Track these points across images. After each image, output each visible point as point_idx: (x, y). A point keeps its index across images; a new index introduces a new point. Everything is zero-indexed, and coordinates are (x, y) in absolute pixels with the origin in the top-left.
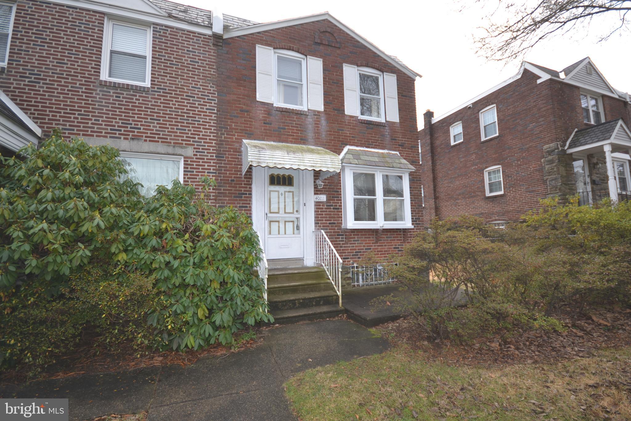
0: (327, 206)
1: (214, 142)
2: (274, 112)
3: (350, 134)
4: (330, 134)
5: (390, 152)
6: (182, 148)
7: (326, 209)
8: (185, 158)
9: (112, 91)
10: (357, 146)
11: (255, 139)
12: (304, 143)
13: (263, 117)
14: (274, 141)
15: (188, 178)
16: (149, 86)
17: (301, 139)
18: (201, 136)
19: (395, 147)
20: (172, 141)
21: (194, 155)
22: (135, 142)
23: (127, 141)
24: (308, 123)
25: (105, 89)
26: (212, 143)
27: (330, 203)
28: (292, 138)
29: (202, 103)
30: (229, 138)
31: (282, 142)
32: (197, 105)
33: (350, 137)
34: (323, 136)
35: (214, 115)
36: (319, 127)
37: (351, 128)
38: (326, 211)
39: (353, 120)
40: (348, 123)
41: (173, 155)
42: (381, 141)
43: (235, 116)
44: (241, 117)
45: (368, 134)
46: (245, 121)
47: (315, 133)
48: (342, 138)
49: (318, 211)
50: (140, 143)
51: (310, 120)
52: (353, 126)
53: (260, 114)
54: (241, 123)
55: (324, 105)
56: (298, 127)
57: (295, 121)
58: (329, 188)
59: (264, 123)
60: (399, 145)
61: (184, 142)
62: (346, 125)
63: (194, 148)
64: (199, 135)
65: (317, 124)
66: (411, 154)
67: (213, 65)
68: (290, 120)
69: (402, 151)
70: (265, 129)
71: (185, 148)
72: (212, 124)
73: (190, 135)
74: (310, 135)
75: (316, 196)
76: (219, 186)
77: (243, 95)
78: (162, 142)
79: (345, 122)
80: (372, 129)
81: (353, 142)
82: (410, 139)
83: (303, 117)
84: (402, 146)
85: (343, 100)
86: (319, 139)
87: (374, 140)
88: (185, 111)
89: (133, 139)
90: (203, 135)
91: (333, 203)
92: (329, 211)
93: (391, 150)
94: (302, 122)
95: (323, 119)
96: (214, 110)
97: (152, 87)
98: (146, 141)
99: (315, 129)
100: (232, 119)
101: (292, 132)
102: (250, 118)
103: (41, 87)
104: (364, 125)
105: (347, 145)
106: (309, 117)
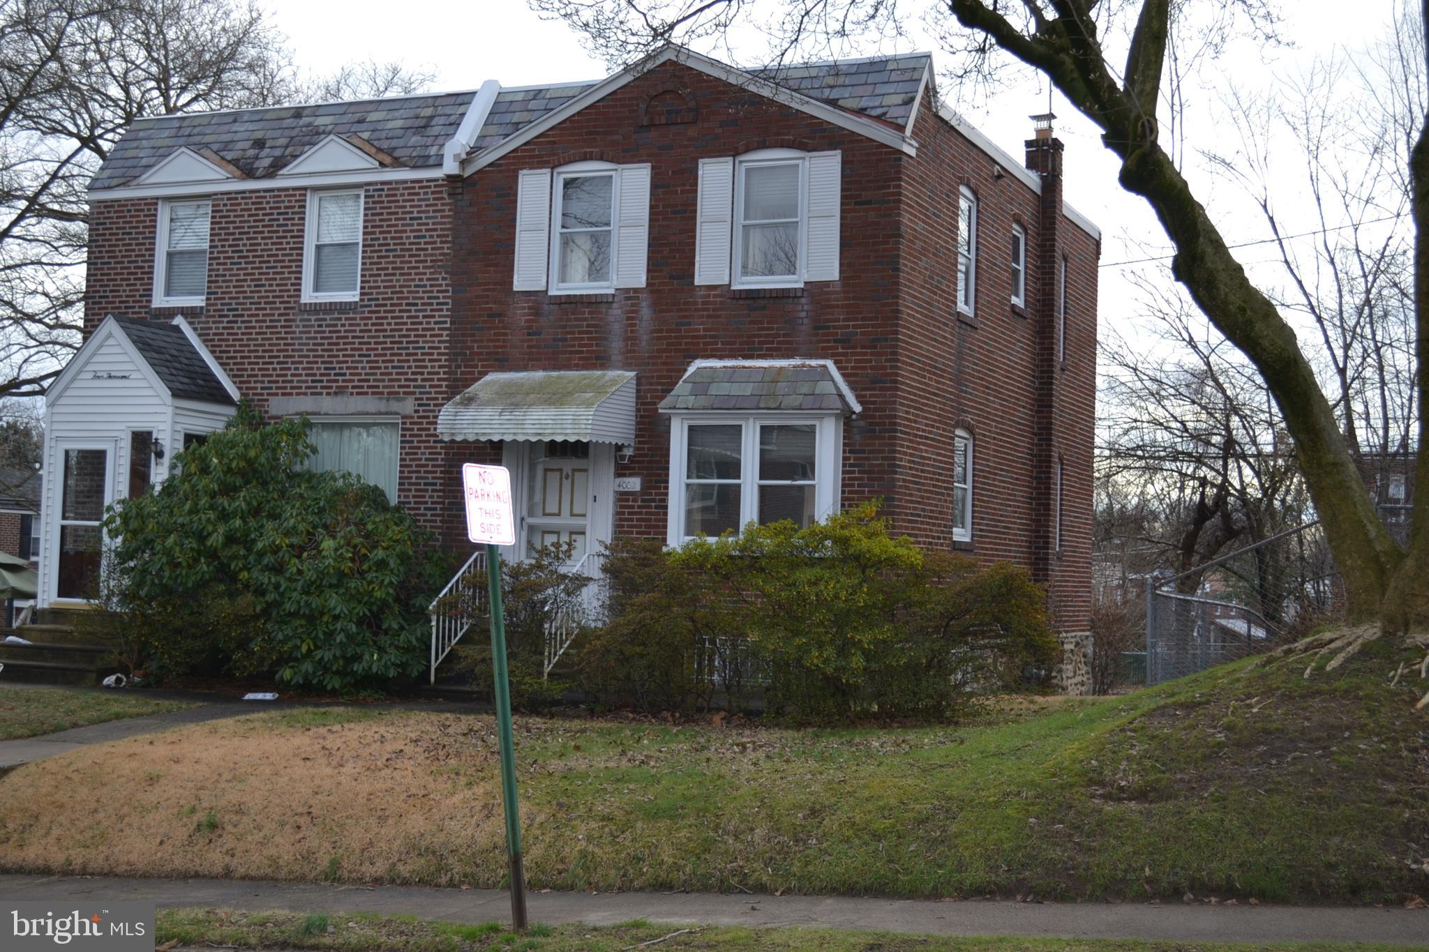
0: (643, 501)
1: (444, 383)
2: (546, 307)
3: (705, 330)
4: (659, 338)
5: (808, 362)
6: (399, 400)
7: (639, 507)
8: (403, 417)
9: (313, 318)
10: (721, 358)
11: (510, 370)
12: (603, 367)
13: (527, 321)
14: (544, 369)
15: (407, 454)
16: (357, 299)
17: (597, 358)
18: (426, 376)
19: (824, 349)
20: (386, 391)
21: (416, 411)
22: (339, 398)
23: (329, 398)
24: (611, 319)
25: (306, 317)
26: (441, 386)
27: (651, 494)
28: (580, 359)
29: (429, 313)
30: (469, 373)
31: (560, 369)
32: (421, 319)
33: (705, 337)
34: (644, 343)
35: (445, 333)
36: (634, 325)
37: (708, 316)
38: (641, 513)
39: (715, 296)
40: (703, 303)
41: (387, 413)
42: (785, 336)
43: (479, 329)
44: (489, 329)
45: (751, 323)
46: (495, 334)
47: (626, 339)
48: (686, 344)
49: (623, 513)
50: (345, 398)
51: (616, 311)
52: (714, 310)
53: (520, 314)
54: (488, 341)
55: (649, 271)
56: (591, 332)
57: (585, 319)
58: (649, 462)
59: (529, 334)
60: (835, 341)
61: (401, 390)
62: (697, 310)
63: (416, 399)
64: (422, 373)
65: (632, 318)
66: (870, 361)
67: (447, 236)
68: (576, 319)
69: (845, 355)
70: (529, 347)
71: (403, 399)
72: (443, 351)
73: (410, 376)
74: (616, 345)
75: (618, 480)
76: (451, 466)
77: (495, 284)
78: (373, 393)
79: (695, 303)
80: (764, 308)
81: (712, 350)
82: (871, 319)
83: (603, 308)
84: (846, 341)
85: (694, 250)
86: (634, 351)
87: (766, 336)
88: (404, 332)
89: (336, 393)
90: (429, 373)
91: (656, 494)
92: (647, 513)
93: (811, 356)
94: (601, 319)
95: (644, 304)
96: (445, 322)
97: (362, 300)
98: (352, 394)
99: (626, 332)
100: (473, 335)
101: (580, 345)
102: (504, 328)
103: (239, 329)
104: (741, 302)
105: (696, 357)
106: (615, 305)
